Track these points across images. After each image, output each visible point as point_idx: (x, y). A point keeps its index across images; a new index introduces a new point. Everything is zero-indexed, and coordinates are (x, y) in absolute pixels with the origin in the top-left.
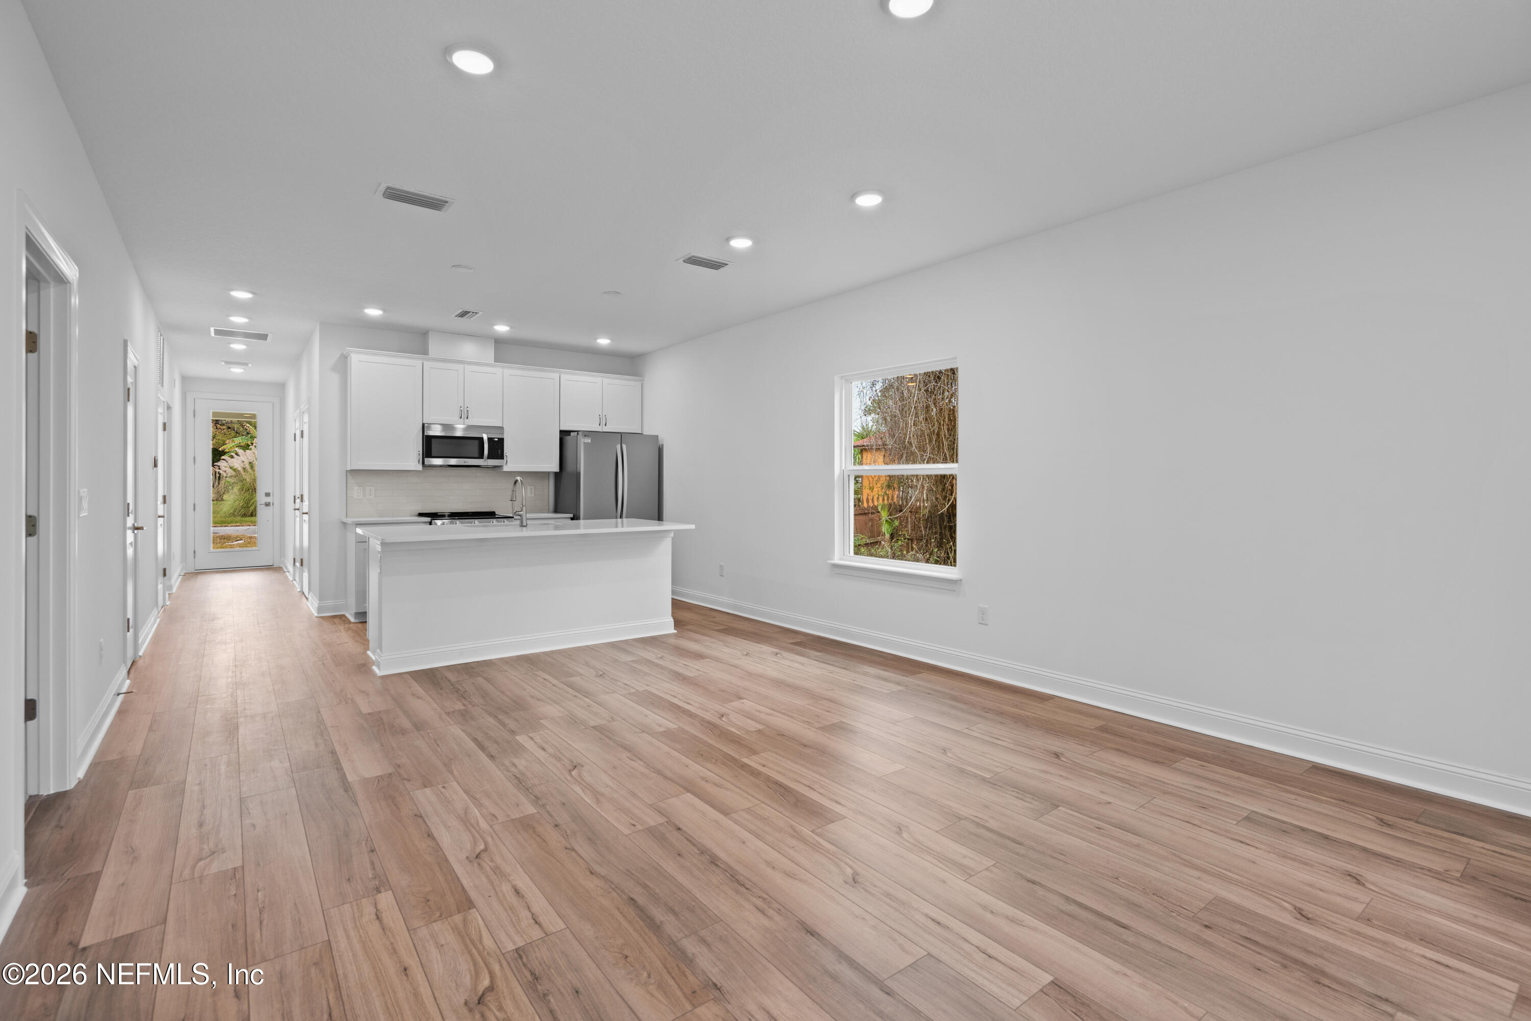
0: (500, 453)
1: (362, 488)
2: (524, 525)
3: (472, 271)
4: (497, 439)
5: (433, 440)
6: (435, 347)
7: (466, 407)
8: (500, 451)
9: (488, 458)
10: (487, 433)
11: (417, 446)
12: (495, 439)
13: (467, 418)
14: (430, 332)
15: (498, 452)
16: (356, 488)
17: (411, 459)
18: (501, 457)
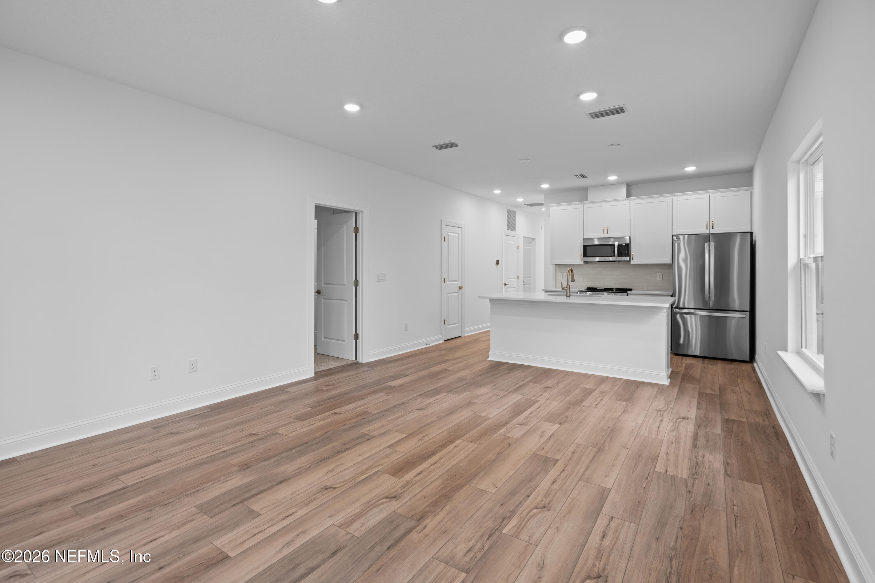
0: (626, 253)
1: (562, 273)
2: (568, 296)
3: (529, 161)
4: (625, 245)
5: (588, 248)
6: (591, 196)
7: (607, 227)
8: (626, 251)
9: (618, 256)
10: (618, 241)
11: (580, 251)
12: (623, 245)
13: (608, 233)
14: (588, 188)
15: (625, 252)
16: (559, 273)
17: (577, 258)
18: (628, 254)
